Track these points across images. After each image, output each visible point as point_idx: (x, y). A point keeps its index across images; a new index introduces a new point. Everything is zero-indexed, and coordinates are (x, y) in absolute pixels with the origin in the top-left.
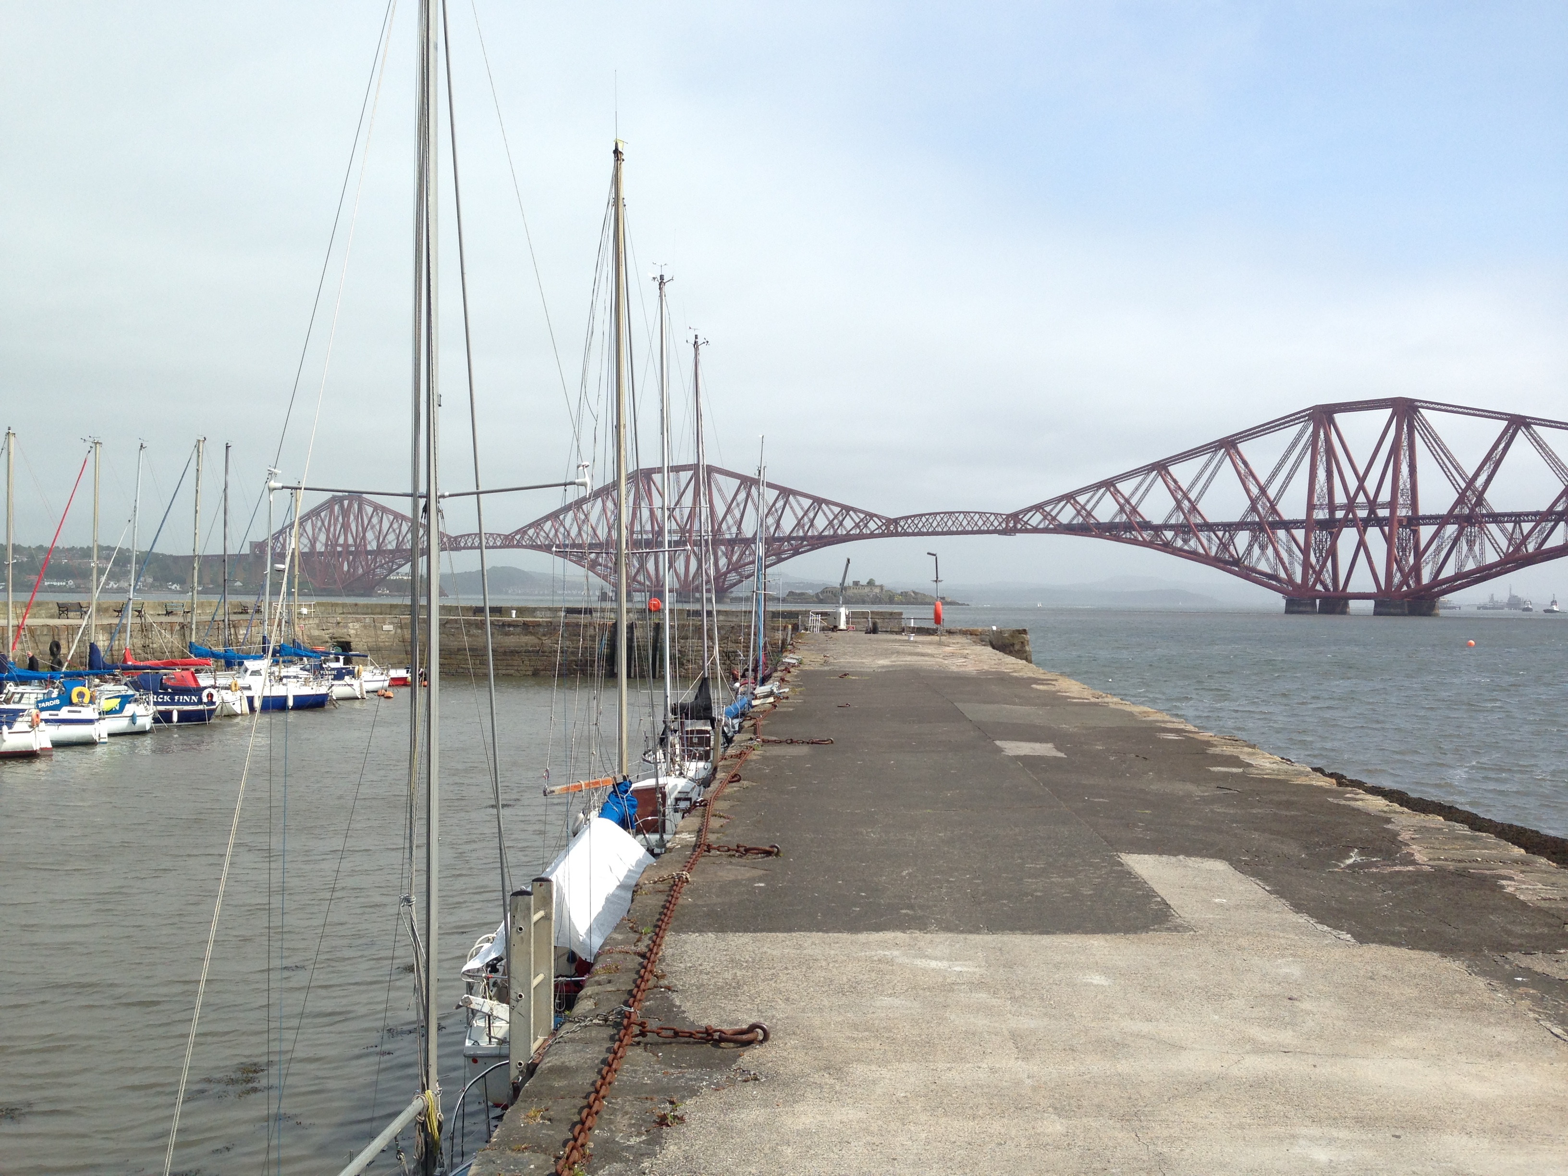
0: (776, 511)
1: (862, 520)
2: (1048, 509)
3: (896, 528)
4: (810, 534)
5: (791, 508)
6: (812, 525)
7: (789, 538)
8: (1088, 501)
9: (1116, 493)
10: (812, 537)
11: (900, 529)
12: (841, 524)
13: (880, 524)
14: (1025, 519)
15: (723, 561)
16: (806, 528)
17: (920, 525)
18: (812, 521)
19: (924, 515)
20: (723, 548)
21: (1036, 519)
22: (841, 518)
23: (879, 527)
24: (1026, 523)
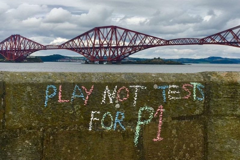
0: (135, 38)
1: (159, 41)
2: (212, 37)
3: (169, 43)
4: (144, 45)
5: (139, 37)
6: (145, 42)
7: (138, 46)
8: (224, 35)
9: (233, 33)
10: (145, 46)
11: (170, 43)
12: (153, 42)
13: (164, 42)
14: (206, 40)
15: (119, 52)
16: (143, 43)
17: (175, 42)
18: (145, 41)
19: (177, 39)
20: (120, 49)
21: (209, 40)
22: (153, 40)
23: (164, 43)
24: (206, 41)
